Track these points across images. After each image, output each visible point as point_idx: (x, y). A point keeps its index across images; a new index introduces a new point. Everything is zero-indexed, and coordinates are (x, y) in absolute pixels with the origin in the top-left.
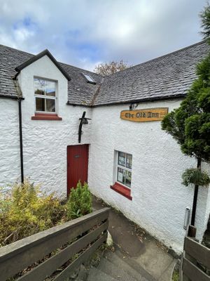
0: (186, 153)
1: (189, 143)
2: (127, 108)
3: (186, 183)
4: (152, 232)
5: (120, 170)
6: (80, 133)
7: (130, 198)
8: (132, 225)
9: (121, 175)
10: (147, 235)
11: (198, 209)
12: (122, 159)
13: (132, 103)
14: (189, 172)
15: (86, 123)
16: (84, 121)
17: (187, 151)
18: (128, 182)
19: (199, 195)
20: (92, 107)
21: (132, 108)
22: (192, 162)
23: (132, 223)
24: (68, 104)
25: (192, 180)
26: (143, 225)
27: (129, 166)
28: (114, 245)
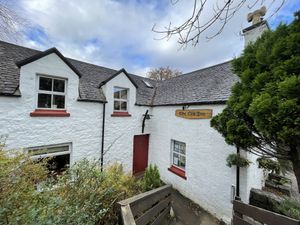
0: (229, 143)
1: (231, 137)
2: (181, 108)
3: (230, 165)
4: (205, 207)
5: (175, 155)
6: (143, 125)
7: (185, 178)
8: (187, 200)
9: (176, 159)
10: (200, 209)
11: (240, 186)
12: (177, 146)
13: (184, 105)
14: (231, 156)
15: (149, 118)
16: (147, 116)
17: (230, 142)
18: (183, 165)
19: (240, 175)
20: (152, 106)
21: (185, 109)
22: (233, 149)
23: (188, 199)
24: (136, 104)
25: (234, 163)
26: (196, 201)
27: (183, 152)
28: (176, 216)
